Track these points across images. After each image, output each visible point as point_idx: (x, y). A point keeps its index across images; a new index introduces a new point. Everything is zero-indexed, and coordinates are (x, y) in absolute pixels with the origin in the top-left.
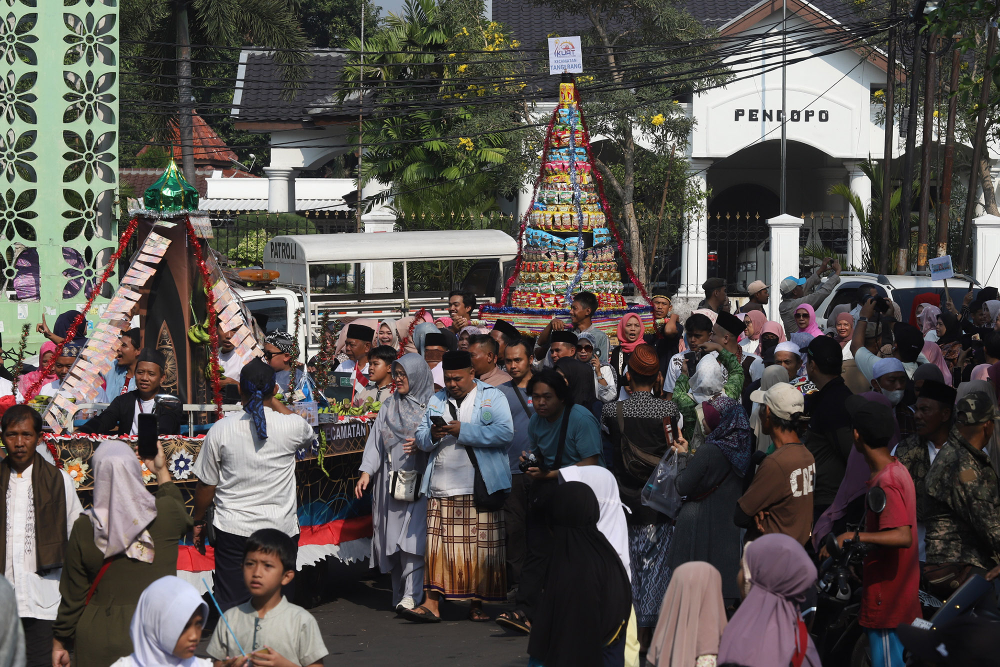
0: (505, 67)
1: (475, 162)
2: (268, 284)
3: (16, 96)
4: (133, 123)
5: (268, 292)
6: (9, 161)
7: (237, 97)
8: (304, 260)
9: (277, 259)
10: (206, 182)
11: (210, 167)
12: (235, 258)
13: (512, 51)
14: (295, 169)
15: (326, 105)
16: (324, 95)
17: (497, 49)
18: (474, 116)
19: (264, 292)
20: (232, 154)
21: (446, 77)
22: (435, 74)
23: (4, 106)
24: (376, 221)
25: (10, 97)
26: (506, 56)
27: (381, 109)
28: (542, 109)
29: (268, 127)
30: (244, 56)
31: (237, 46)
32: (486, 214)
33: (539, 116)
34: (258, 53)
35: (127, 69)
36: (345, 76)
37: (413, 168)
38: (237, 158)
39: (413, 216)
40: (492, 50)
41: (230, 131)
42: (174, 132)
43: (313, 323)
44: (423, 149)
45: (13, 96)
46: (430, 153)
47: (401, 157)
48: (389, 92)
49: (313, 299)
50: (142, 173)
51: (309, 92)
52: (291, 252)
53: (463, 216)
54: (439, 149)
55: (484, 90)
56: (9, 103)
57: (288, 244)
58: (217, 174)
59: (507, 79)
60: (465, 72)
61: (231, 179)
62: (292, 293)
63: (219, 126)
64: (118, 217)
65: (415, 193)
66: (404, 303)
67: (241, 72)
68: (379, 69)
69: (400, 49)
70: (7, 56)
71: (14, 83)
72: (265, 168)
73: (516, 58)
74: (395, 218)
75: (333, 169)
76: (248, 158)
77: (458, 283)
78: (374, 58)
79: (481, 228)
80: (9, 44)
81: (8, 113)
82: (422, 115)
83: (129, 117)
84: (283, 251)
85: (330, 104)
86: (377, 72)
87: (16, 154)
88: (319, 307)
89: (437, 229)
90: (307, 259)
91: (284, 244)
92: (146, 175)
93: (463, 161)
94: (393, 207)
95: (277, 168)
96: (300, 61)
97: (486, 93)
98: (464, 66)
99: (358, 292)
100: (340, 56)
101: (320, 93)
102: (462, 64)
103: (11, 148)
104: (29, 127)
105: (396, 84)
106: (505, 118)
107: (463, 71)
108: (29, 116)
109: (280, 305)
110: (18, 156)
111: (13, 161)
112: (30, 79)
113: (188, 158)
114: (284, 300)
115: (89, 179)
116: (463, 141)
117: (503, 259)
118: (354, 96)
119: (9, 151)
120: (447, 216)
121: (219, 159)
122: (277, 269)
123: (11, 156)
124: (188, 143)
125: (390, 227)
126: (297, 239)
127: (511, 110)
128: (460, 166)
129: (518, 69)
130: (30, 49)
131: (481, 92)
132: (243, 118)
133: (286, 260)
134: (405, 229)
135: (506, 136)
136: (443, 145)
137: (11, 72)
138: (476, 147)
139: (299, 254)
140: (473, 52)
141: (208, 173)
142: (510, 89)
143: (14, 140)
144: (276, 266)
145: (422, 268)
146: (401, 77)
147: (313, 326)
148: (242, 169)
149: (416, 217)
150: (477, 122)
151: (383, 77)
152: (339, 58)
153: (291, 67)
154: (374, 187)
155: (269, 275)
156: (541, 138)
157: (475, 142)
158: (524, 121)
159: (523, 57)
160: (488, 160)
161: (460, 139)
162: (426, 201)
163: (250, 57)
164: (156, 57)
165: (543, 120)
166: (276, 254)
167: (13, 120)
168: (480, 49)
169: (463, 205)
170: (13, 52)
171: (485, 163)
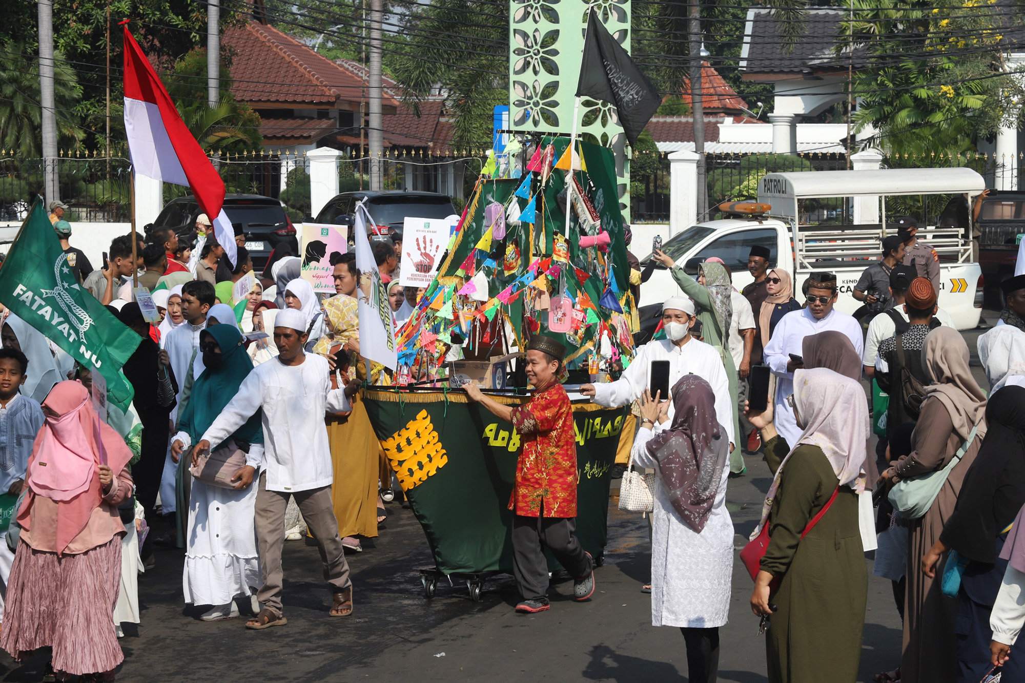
0: (983, 22)
1: (957, 108)
2: (761, 216)
3: (541, 51)
4: (655, 76)
5: (760, 222)
6: (534, 108)
7: (745, 51)
8: (792, 194)
9: (769, 194)
10: (718, 128)
11: (722, 115)
12: (740, 195)
13: (989, 6)
14: (797, 115)
15: (823, 56)
16: (823, 48)
17: (975, 5)
18: (956, 65)
19: (757, 223)
20: (743, 103)
21: (931, 30)
22: (921, 29)
23: (531, 60)
24: (864, 161)
25: (536, 51)
26: (985, 11)
27: (873, 60)
28: (1017, 60)
29: (771, 78)
30: (751, 14)
31: (747, 6)
32: (963, 154)
33: (1013, 66)
34: (764, 12)
35: (649, 27)
36: (844, 30)
37: (903, 114)
38: (747, 106)
39: (897, 156)
40: (971, 6)
41: (741, 83)
42: (685, 83)
43: (801, 250)
44: (910, 96)
45: (539, 51)
46: (918, 101)
47: (891, 104)
48: (881, 45)
49: (801, 229)
50: (661, 120)
51: (809, 46)
52: (780, 188)
53: (942, 156)
54: (926, 96)
55: (964, 42)
56: (535, 57)
57: (779, 181)
58: (729, 120)
59: (984, 32)
60: (947, 26)
61: (741, 124)
62: (782, 224)
63: (731, 78)
64: (630, 157)
65: (899, 135)
66: (882, 233)
67: (749, 29)
68: (872, 24)
69: (892, 6)
70: (534, 15)
71: (539, 40)
72: (769, 115)
73: (993, 13)
74: (881, 158)
75: (833, 116)
76: (757, 107)
77: (937, 216)
78: (867, 15)
79: (959, 166)
80: (535, 5)
81: (534, 65)
82: (910, 64)
83: (652, 70)
84: (775, 186)
85: (827, 56)
86: (871, 27)
87: (541, 102)
88: (806, 236)
89: (919, 167)
90: (796, 194)
91: (775, 180)
92: (665, 122)
93: (947, 107)
94: (879, 148)
95: (780, 115)
96: (797, 18)
97: (966, 45)
98: (946, 21)
99: (846, 223)
100: (837, 13)
101: (819, 46)
102: (944, 19)
103: (536, 97)
104: (552, 78)
105: (887, 37)
106: (982, 67)
107: (945, 25)
108: (552, 69)
109: (772, 234)
110: (543, 104)
111: (538, 108)
112: (553, 36)
113: (697, 105)
114: (774, 229)
115: (604, 124)
116: (945, 88)
117: (972, 194)
118: (849, 49)
119: (535, 99)
120: (928, 155)
121: (731, 107)
122: (770, 202)
123: (536, 104)
124: (697, 92)
125: (877, 166)
126: (787, 175)
127: (988, 60)
128: (944, 112)
129: (995, 23)
130: (553, 10)
131: (961, 44)
132: (751, 71)
133: (777, 195)
134: (890, 167)
135: (984, 83)
136: (931, 93)
137: (536, 30)
138: (958, 94)
139: (788, 189)
140: (954, 8)
141: (720, 120)
142: (987, 41)
143: (539, 90)
144: (770, 201)
145: (905, 203)
146: (892, 31)
147: (801, 253)
148: (751, 116)
149: (900, 157)
150: (958, 71)
151: (877, 32)
152: (836, 16)
153: (789, 23)
154: (868, 131)
155: (762, 207)
156: (1016, 85)
157: (956, 90)
158: (1001, 70)
159: (998, 12)
160: (969, 106)
161: (942, 86)
162: (909, 142)
163: (757, 15)
164: (669, 16)
165: (1017, 69)
166: (768, 189)
167: (539, 72)
168: (960, 5)
169: (942, 146)
170: (538, 12)
171: (966, 109)
